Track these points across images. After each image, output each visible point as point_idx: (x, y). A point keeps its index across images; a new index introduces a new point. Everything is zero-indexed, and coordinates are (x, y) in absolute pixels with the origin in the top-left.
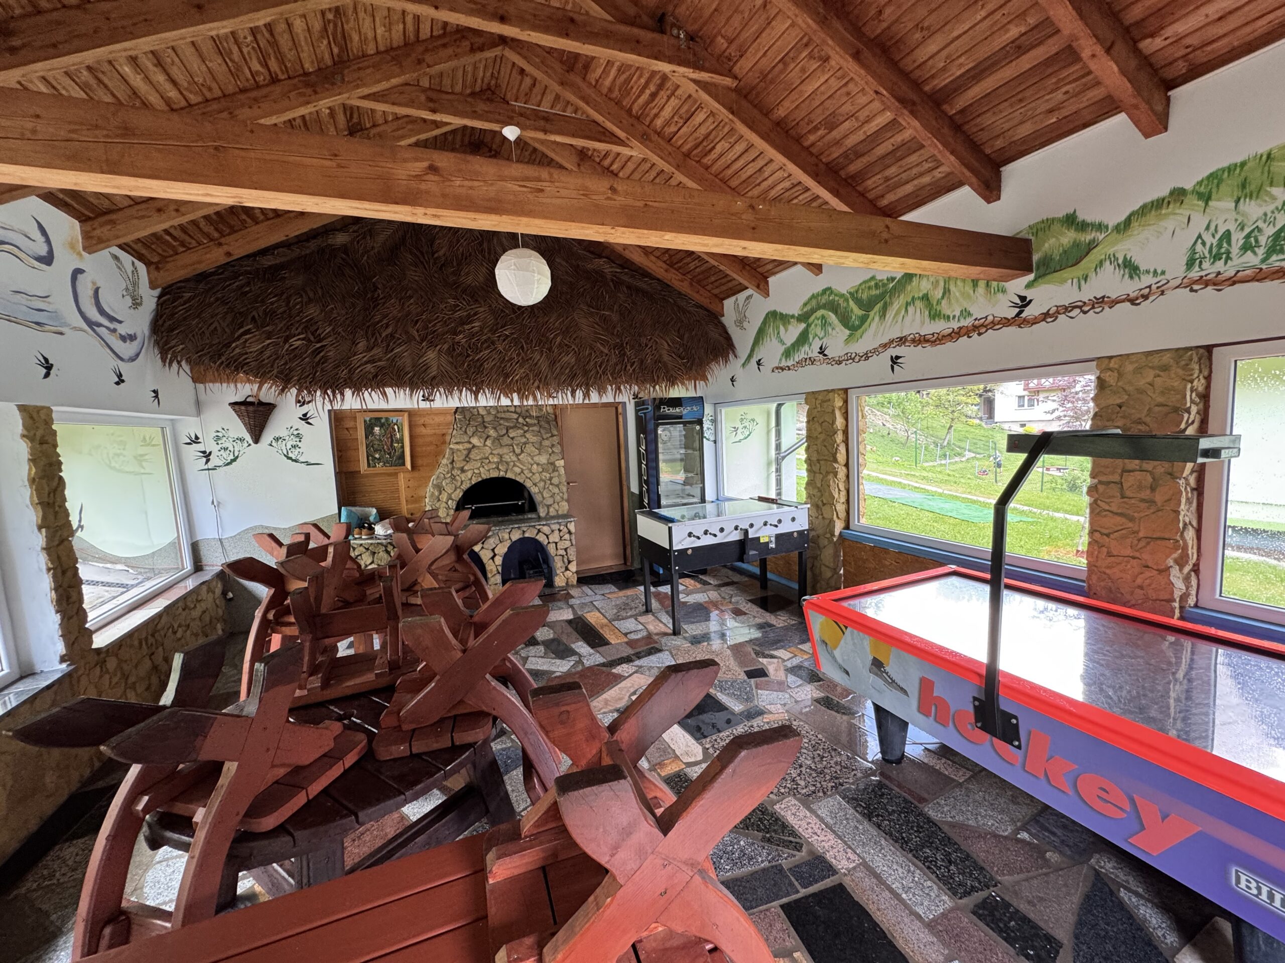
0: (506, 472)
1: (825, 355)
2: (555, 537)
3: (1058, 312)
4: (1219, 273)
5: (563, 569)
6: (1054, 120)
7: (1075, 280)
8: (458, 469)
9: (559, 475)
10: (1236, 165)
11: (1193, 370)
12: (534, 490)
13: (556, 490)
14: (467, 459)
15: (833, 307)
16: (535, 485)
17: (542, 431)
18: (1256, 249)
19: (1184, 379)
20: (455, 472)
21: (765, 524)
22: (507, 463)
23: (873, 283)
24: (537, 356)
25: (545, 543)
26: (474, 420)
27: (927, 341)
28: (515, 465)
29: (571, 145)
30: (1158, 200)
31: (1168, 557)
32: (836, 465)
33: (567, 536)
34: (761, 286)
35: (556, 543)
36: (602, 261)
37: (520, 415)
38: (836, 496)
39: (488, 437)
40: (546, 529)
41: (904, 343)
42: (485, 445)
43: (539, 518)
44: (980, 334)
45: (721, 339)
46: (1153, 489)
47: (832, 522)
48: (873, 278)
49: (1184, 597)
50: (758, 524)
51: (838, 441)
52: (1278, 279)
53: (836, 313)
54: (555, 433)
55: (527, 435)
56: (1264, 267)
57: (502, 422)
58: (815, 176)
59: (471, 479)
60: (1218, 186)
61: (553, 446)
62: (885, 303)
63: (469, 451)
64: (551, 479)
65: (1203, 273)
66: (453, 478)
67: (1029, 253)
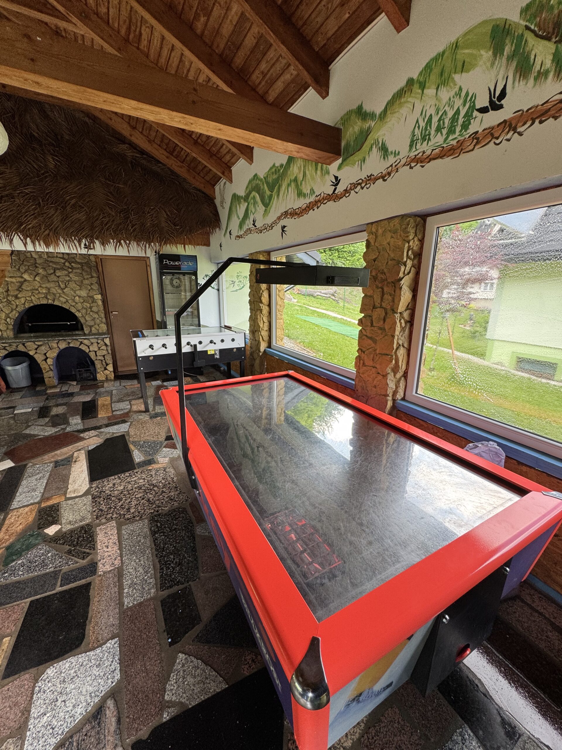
0: (54, 301)
1: (255, 226)
2: (94, 348)
3: (351, 189)
4: (424, 152)
5: (103, 369)
6: (347, 15)
7: (360, 162)
8: (12, 296)
9: (98, 306)
10: (439, 54)
11: (409, 232)
12: (78, 314)
13: (96, 316)
14: (20, 289)
15: (257, 189)
16: (79, 311)
17: (83, 273)
18: (443, 130)
19: (404, 240)
20: (10, 298)
21: (211, 342)
22: (54, 294)
23: (274, 170)
25: (87, 351)
26: (27, 261)
27: (296, 214)
28: (60, 296)
30: (400, 90)
31: (387, 366)
32: (261, 305)
33: (104, 347)
34: (226, 174)
35: (96, 352)
37: (67, 260)
38: (261, 326)
39: (38, 274)
40: (86, 342)
41: (287, 216)
42: (34, 280)
43: (85, 335)
44: (318, 208)
45: (211, 215)
46: (384, 320)
47: (259, 343)
48: (274, 165)
49: (395, 393)
50: (206, 341)
51: (263, 289)
52: (450, 156)
53: (259, 194)
54: (95, 275)
55: (71, 276)
56: (445, 145)
57: (51, 264)
59: (24, 304)
60: (429, 75)
61: (92, 284)
62: (279, 185)
63: (22, 283)
64: (91, 308)
65: (416, 153)
66: (9, 302)
67: (339, 140)
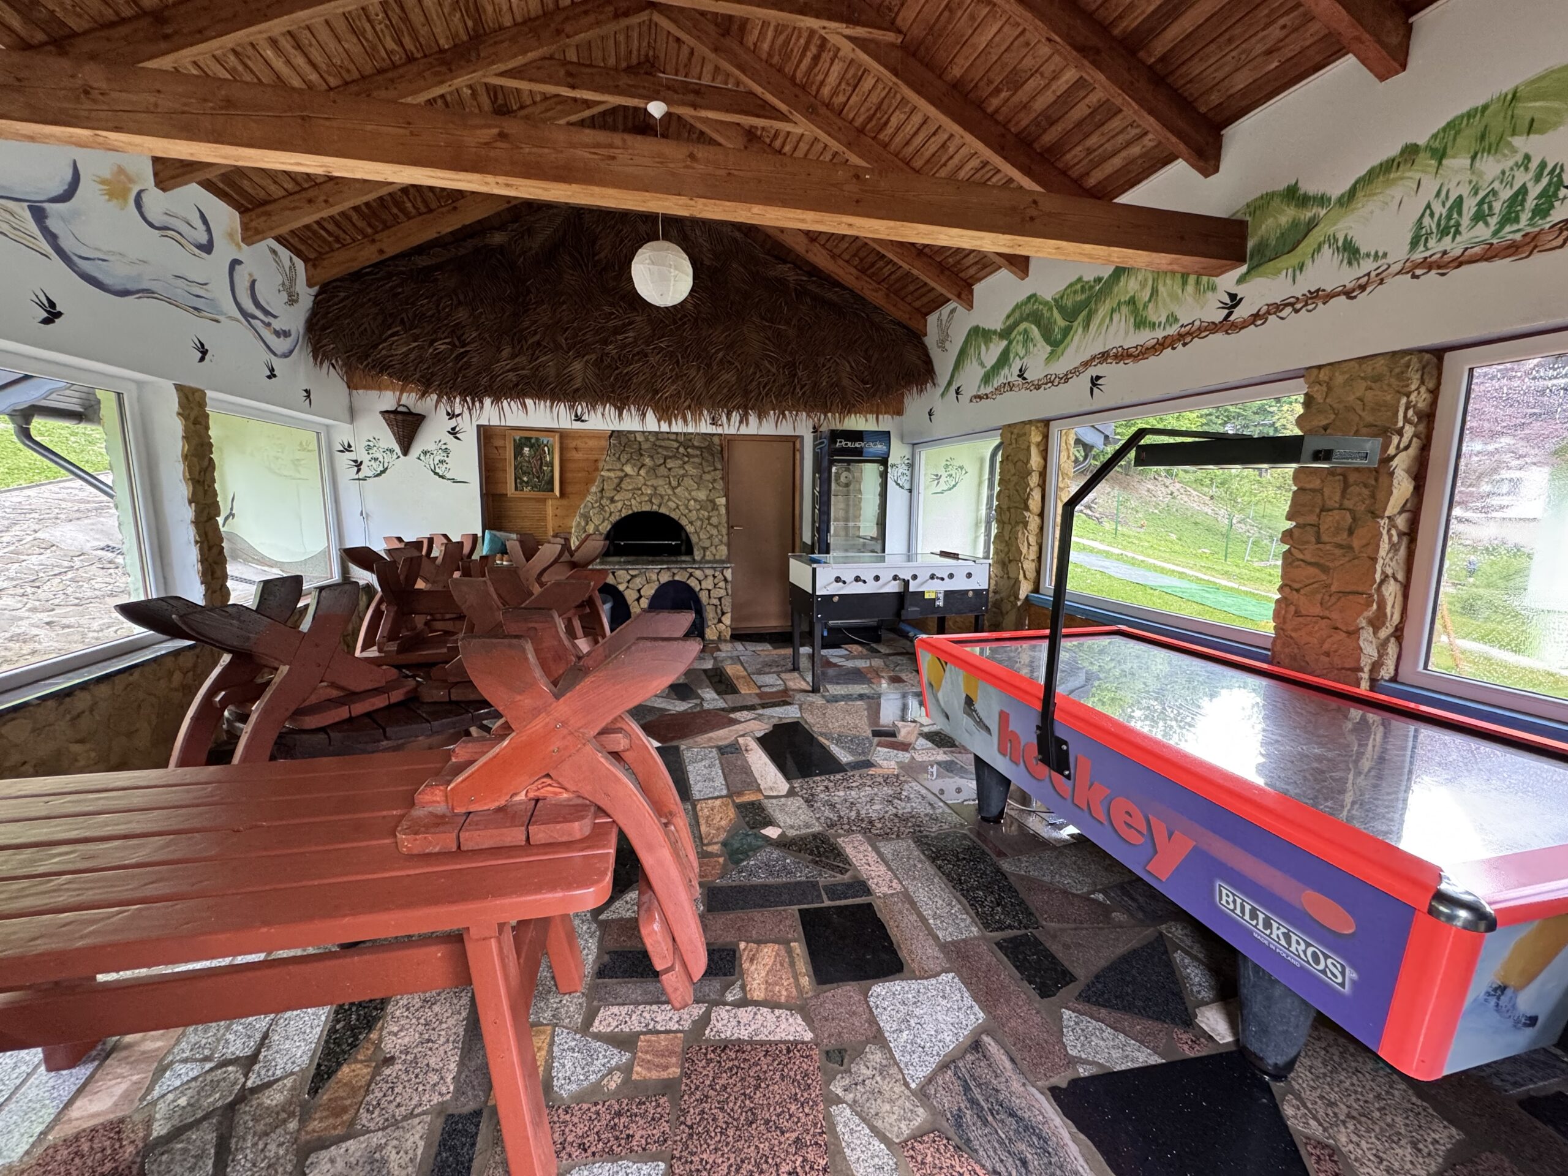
0: (659, 506)
1: (1025, 379)
2: (708, 584)
3: (1268, 313)
4: (1445, 253)
5: (716, 621)
6: (1276, 64)
7: (1290, 271)
8: (607, 498)
9: (719, 515)
10: (1476, 109)
11: (1409, 379)
12: (690, 529)
13: (714, 532)
14: (618, 488)
15: (1036, 318)
16: (691, 523)
17: (704, 464)
18: (1489, 218)
19: (1399, 392)
20: (604, 502)
21: (932, 577)
22: (662, 497)
23: (1079, 286)
24: (693, 373)
25: (697, 589)
26: (630, 447)
27: (1129, 356)
28: (669, 500)
29: (738, 124)
30: (1387, 161)
31: (1359, 615)
32: (1027, 514)
33: (722, 584)
34: (963, 296)
35: (709, 591)
36: (786, 267)
37: (681, 444)
38: (1024, 551)
39: (643, 465)
40: (698, 573)
41: (1106, 359)
42: (638, 474)
43: (694, 561)
44: (1184, 345)
45: (919, 362)
46: (1351, 532)
47: (1017, 582)
48: (1080, 279)
49: (1376, 666)
50: (924, 576)
51: (1032, 485)
52: (1510, 256)
53: (1039, 327)
54: (719, 466)
55: (686, 467)
56: (1495, 241)
57: (660, 450)
58: (1001, 150)
59: (620, 511)
60: (1455, 139)
61: (715, 480)
62: (1090, 310)
63: (621, 479)
64: (709, 518)
65: (1427, 254)
66: (602, 507)
67: (1244, 238)
